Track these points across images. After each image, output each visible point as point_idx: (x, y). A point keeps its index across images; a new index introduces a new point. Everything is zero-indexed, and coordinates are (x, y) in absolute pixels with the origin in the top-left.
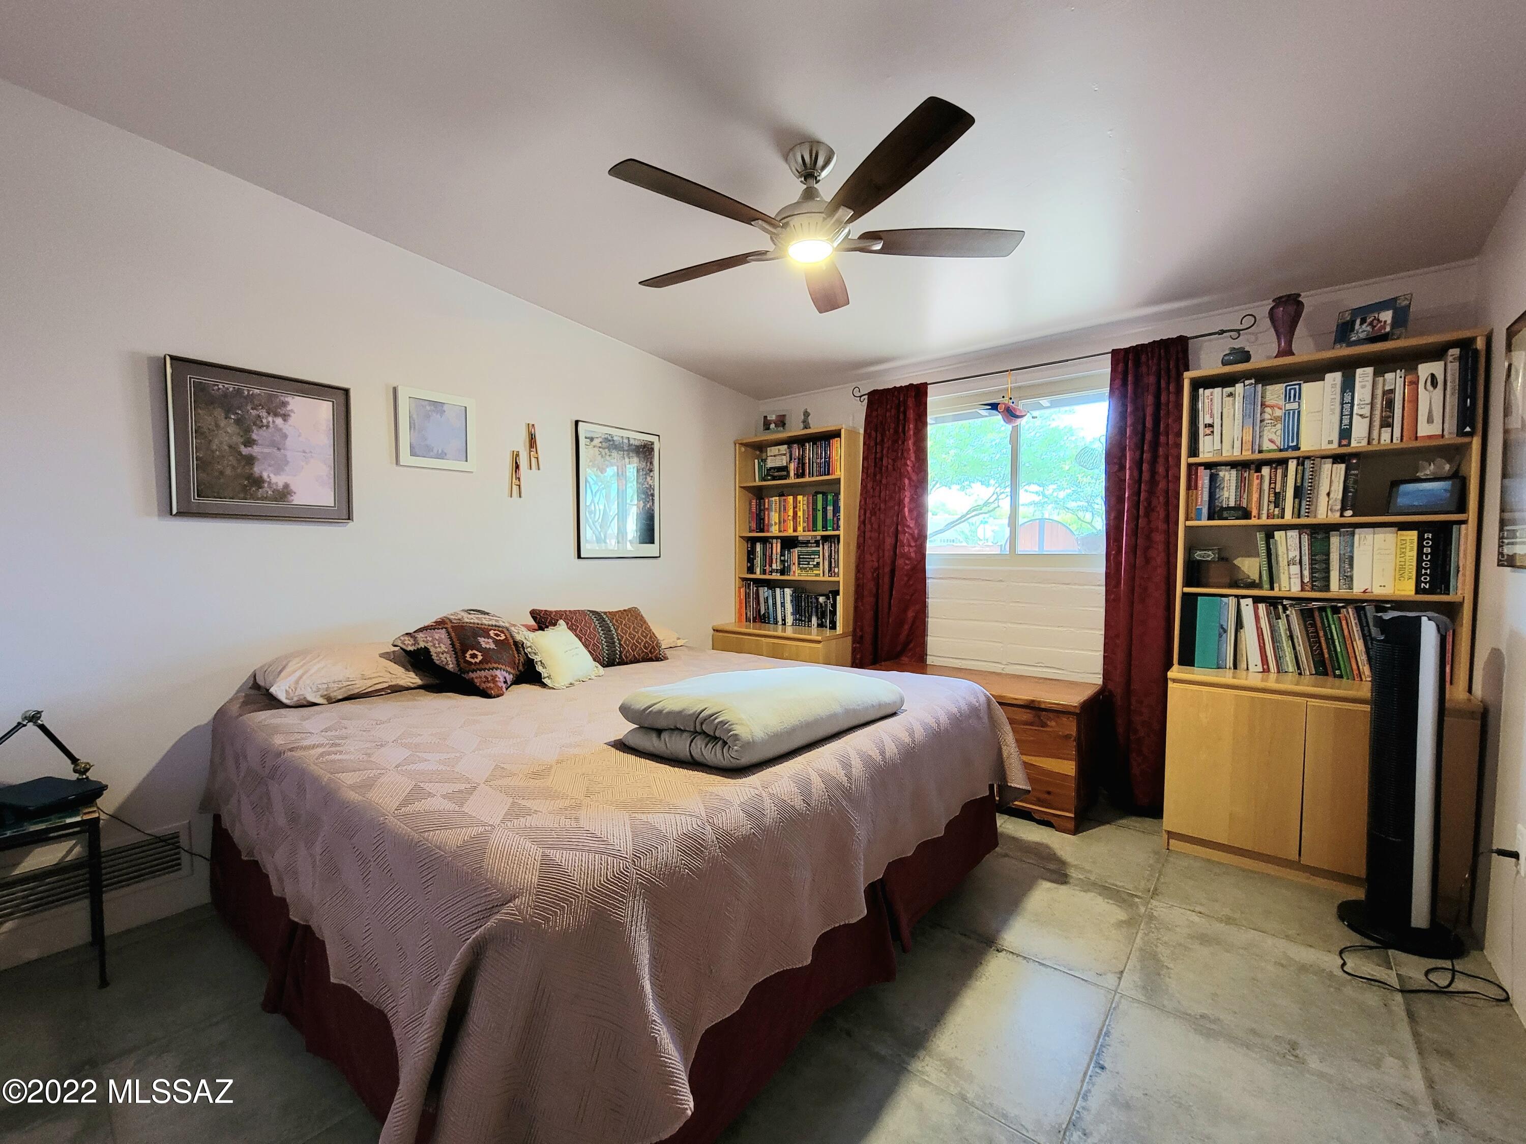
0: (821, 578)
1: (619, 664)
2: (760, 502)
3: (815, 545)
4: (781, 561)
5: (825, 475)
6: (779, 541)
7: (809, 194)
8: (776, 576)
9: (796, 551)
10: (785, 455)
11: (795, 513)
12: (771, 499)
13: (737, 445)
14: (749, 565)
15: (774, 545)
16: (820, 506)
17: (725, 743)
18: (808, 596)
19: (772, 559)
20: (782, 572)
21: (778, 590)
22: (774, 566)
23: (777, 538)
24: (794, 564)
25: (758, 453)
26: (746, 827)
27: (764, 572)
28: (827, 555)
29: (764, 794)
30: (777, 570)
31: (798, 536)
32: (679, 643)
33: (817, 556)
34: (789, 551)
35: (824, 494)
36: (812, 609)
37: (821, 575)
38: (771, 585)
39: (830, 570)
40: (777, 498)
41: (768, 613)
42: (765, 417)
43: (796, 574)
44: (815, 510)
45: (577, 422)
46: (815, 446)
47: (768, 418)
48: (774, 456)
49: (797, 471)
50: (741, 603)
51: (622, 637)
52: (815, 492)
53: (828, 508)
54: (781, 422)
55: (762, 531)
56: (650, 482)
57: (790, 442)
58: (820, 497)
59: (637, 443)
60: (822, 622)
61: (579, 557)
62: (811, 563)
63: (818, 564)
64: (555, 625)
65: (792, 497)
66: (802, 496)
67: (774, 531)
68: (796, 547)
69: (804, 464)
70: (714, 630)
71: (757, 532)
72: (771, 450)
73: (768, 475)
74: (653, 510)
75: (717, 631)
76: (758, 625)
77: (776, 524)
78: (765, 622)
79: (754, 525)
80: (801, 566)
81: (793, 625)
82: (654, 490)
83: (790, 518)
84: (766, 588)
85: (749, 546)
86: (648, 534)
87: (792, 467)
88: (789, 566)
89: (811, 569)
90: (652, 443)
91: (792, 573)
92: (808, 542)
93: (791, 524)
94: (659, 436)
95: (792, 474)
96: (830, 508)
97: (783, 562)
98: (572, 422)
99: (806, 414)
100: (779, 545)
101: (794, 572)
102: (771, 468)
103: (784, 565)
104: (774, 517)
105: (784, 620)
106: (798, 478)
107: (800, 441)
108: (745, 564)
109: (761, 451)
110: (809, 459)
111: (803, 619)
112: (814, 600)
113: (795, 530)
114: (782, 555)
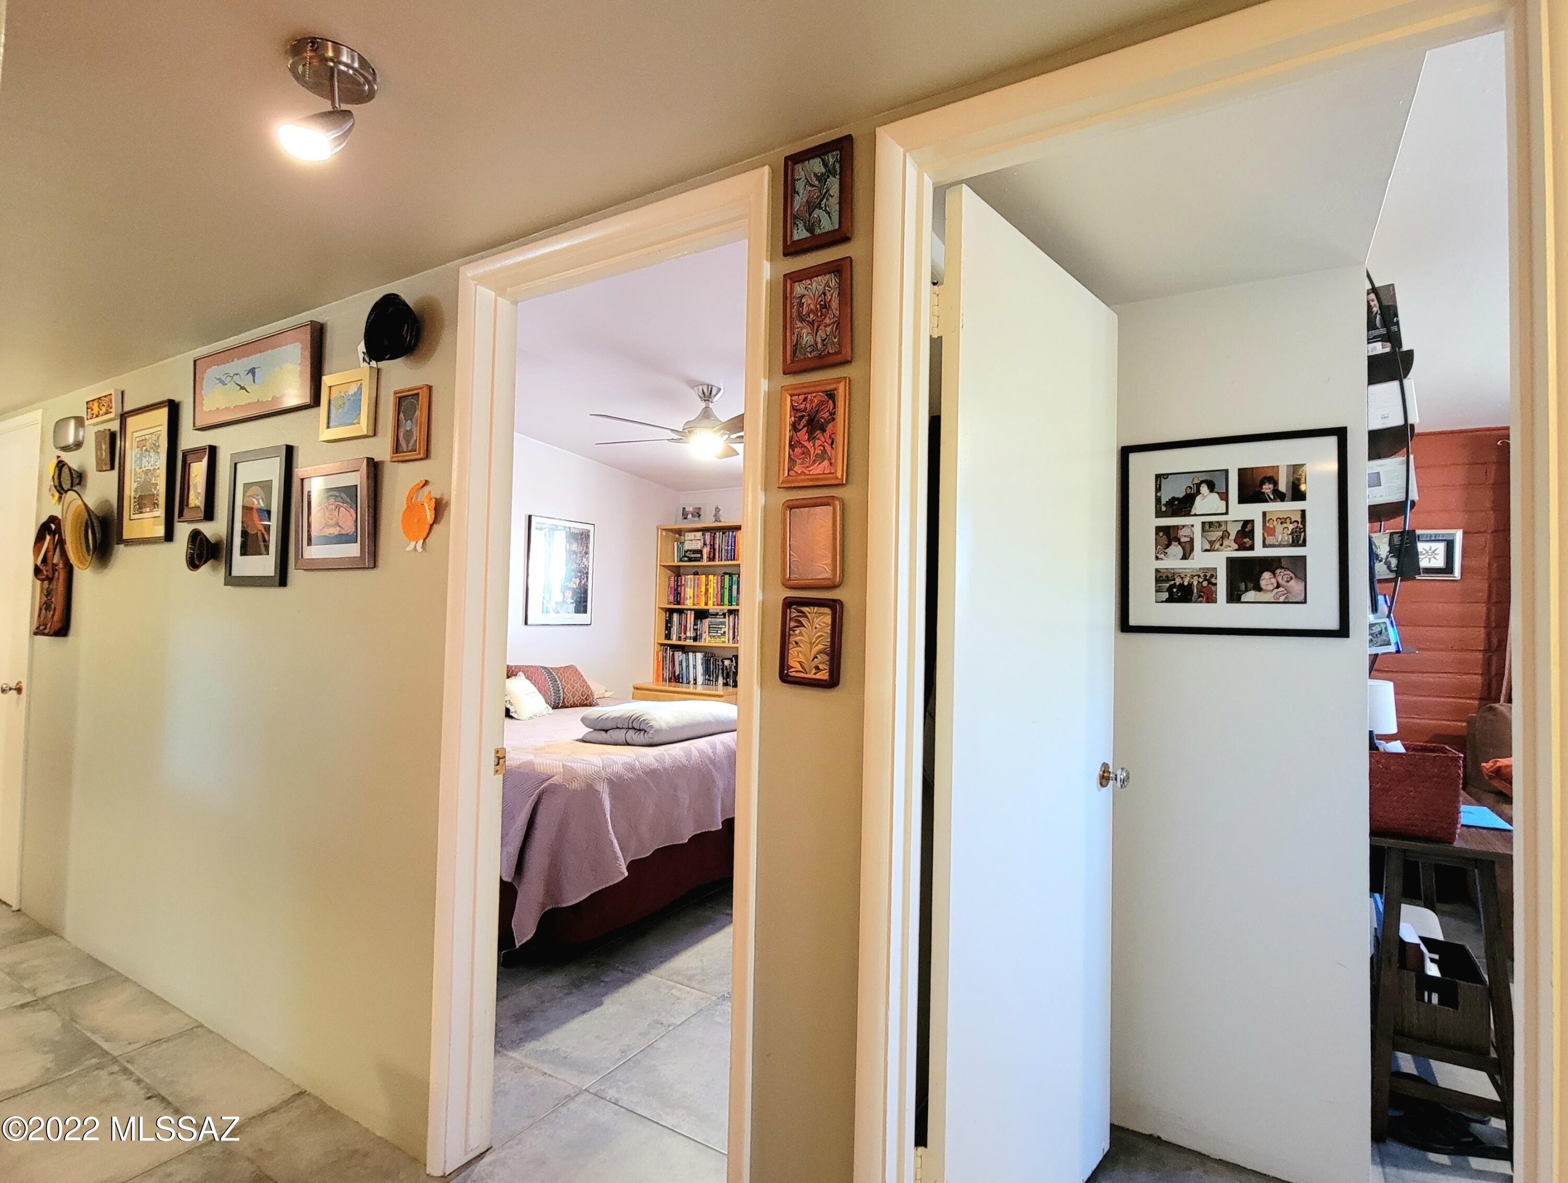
0: (726, 645)
1: (562, 707)
2: (677, 579)
3: (722, 616)
4: (694, 629)
5: (731, 560)
6: (693, 612)
7: (706, 414)
8: (690, 642)
9: (706, 622)
10: (699, 540)
11: (707, 590)
12: (687, 577)
13: (660, 530)
14: (667, 632)
15: (689, 616)
16: (727, 585)
17: (646, 731)
18: (716, 659)
19: (686, 628)
20: (695, 639)
21: (691, 654)
22: (688, 634)
23: (691, 610)
24: (705, 632)
25: (677, 536)
26: (656, 765)
27: (680, 639)
28: (731, 625)
29: (665, 753)
30: (690, 637)
31: (708, 610)
32: (607, 695)
33: (724, 626)
34: (701, 621)
35: (730, 575)
36: (719, 670)
37: (727, 642)
38: (684, 649)
39: (734, 638)
40: (692, 576)
41: (682, 674)
42: (684, 509)
43: (707, 641)
44: (722, 588)
45: (530, 517)
46: (724, 535)
47: (686, 510)
48: (691, 540)
49: (709, 555)
50: (658, 665)
51: (565, 687)
52: (724, 573)
53: (733, 587)
54: (698, 514)
55: (678, 603)
56: (586, 563)
57: (704, 530)
58: (727, 577)
59: (576, 531)
60: (727, 682)
61: (526, 623)
62: (719, 632)
63: (725, 632)
64: (515, 675)
65: (704, 576)
66: (712, 576)
67: (689, 604)
68: (707, 617)
69: (714, 549)
70: (634, 688)
71: (674, 604)
72: (688, 536)
73: (685, 556)
74: (587, 586)
75: (637, 689)
76: (673, 684)
77: (690, 598)
78: (679, 682)
79: (672, 598)
80: (711, 634)
81: (703, 684)
82: (588, 569)
83: (702, 593)
84: (681, 653)
85: (667, 616)
86: (581, 605)
87: (706, 551)
88: (701, 635)
89: (719, 636)
90: (589, 531)
91: (703, 640)
92: (717, 614)
93: (703, 598)
94: (594, 525)
95: (705, 556)
96: (735, 587)
97: (696, 630)
98: (526, 515)
99: (717, 510)
100: (693, 616)
101: (705, 639)
102: (687, 551)
103: (697, 633)
104: (689, 592)
105: (695, 680)
106: (709, 561)
107: (712, 530)
108: (663, 632)
109: (680, 535)
110: (719, 546)
111: (711, 679)
112: (720, 663)
113: (706, 604)
114: (695, 624)
